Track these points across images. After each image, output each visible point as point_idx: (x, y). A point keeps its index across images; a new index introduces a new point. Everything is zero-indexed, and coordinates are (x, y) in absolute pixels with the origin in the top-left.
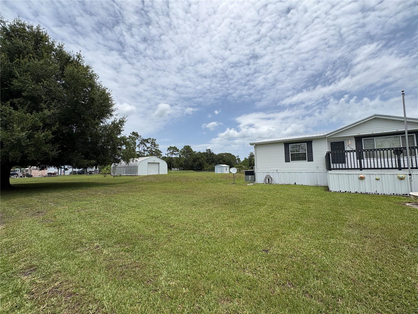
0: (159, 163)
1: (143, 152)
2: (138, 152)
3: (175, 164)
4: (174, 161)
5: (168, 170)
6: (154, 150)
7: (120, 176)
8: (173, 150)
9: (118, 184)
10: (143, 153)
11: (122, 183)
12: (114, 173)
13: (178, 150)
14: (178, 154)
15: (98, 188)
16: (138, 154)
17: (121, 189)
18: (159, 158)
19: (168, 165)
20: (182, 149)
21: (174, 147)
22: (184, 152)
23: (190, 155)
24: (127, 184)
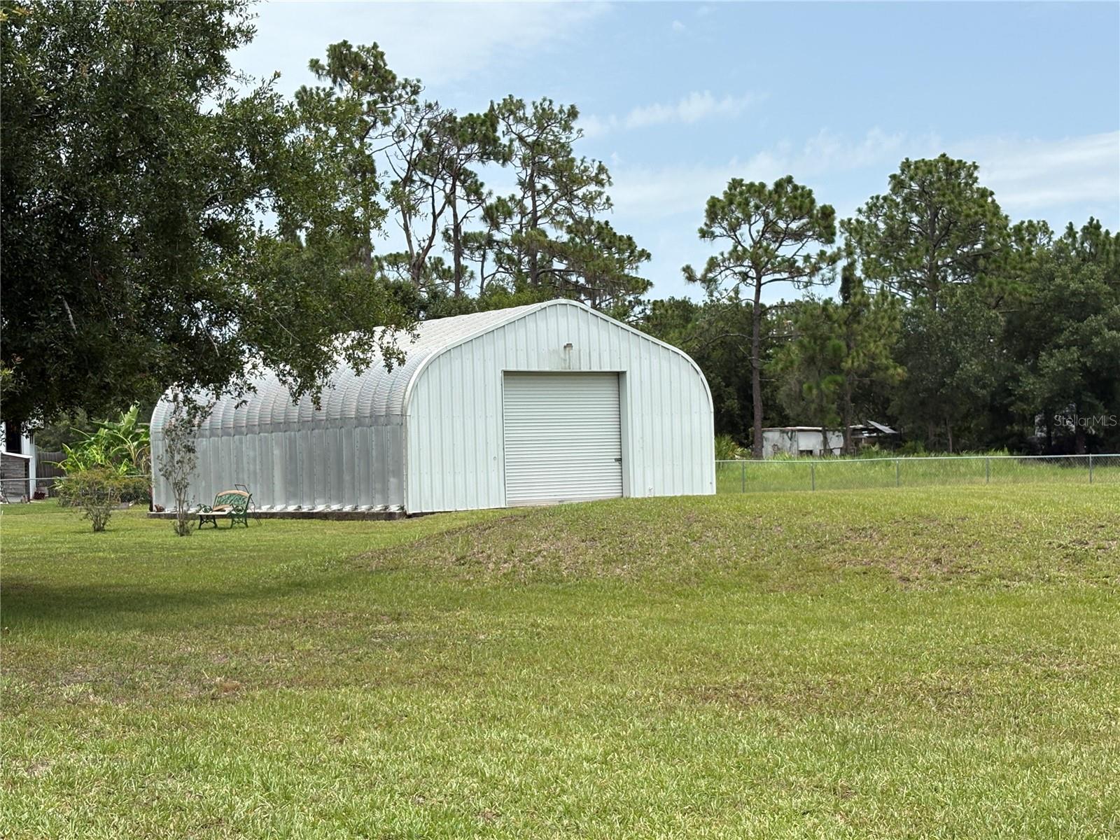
0: (619, 376)
1: (449, 262)
2: (394, 260)
3: (792, 379)
4: (780, 343)
5: (720, 454)
6: (565, 237)
7: (241, 516)
8: (770, 225)
9: (225, 597)
10: (445, 274)
11: (269, 592)
12: (180, 487)
13: (828, 213)
14: (833, 260)
15: (50, 640)
16: (397, 288)
17: (262, 650)
18: (621, 314)
19: (718, 399)
20: (873, 208)
21: (779, 185)
22: (896, 238)
23: (968, 265)
24: (319, 603)
